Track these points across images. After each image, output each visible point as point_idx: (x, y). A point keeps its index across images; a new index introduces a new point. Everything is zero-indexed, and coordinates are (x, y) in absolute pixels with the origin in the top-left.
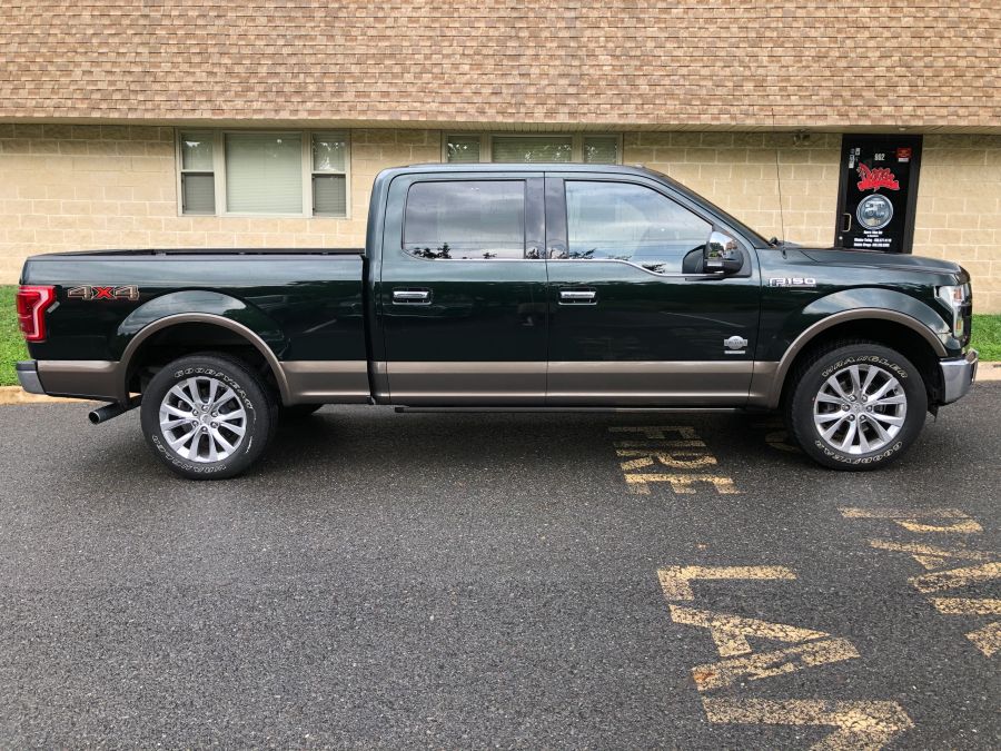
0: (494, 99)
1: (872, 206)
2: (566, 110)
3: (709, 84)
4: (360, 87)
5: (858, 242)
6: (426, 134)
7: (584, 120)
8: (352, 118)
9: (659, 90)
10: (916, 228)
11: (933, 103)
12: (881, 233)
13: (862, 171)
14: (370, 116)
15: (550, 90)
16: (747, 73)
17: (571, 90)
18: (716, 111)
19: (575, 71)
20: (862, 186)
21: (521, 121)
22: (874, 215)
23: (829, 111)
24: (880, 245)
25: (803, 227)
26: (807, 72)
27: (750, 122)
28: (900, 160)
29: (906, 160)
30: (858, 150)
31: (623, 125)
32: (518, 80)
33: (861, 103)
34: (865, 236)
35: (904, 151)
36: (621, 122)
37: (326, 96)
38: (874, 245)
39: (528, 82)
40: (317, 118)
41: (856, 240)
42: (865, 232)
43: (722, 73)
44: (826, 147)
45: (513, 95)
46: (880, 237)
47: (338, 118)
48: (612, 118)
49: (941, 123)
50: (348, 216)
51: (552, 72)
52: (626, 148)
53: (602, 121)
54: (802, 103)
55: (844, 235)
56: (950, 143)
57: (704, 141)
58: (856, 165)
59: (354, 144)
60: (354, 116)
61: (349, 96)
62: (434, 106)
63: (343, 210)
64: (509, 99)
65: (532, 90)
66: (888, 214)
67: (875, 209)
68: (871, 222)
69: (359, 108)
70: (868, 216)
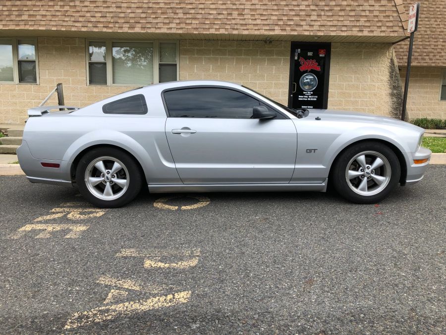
0: (102, 20)
1: (307, 79)
2: (139, 25)
3: (215, 12)
4: (31, 13)
5: (301, 98)
6: (77, 40)
7: (149, 31)
8: (26, 28)
9: (188, 16)
10: (330, 90)
11: (329, 24)
12: (312, 93)
13: (302, 60)
14: (36, 28)
15: (132, 15)
16: (234, 7)
17: (143, 15)
18: (218, 27)
19: (145, 6)
20: (302, 69)
21: (116, 31)
22: (308, 84)
23: (276, 28)
24: (312, 99)
25: (272, 90)
26: (265, 7)
27: (235, 32)
28: (321, 55)
29: (323, 55)
30: (299, 50)
31: (171, 34)
32: (114, 10)
33: (292, 23)
34: (304, 95)
35: (322, 51)
36: (169, 32)
37: (13, 17)
38: (309, 99)
39: (120, 11)
40: (7, 28)
41: (299, 96)
42: (304, 93)
43: (221, 7)
44: (283, 48)
45: (112, 17)
46: (312, 95)
47: (18, 28)
48: (164, 30)
49: (333, 34)
50: (38, 83)
51: (133, 5)
52: (181, 48)
53: (158, 31)
54: (262, 23)
55: (293, 94)
56: (345, 47)
57: (220, 45)
58: (298, 58)
59: (39, 45)
60: (27, 27)
61: (25, 17)
62: (70, 23)
63: (35, 80)
64: (109, 20)
65: (122, 15)
66: (315, 84)
67: (308, 80)
68: (307, 87)
69: (30, 23)
70: (305, 84)
